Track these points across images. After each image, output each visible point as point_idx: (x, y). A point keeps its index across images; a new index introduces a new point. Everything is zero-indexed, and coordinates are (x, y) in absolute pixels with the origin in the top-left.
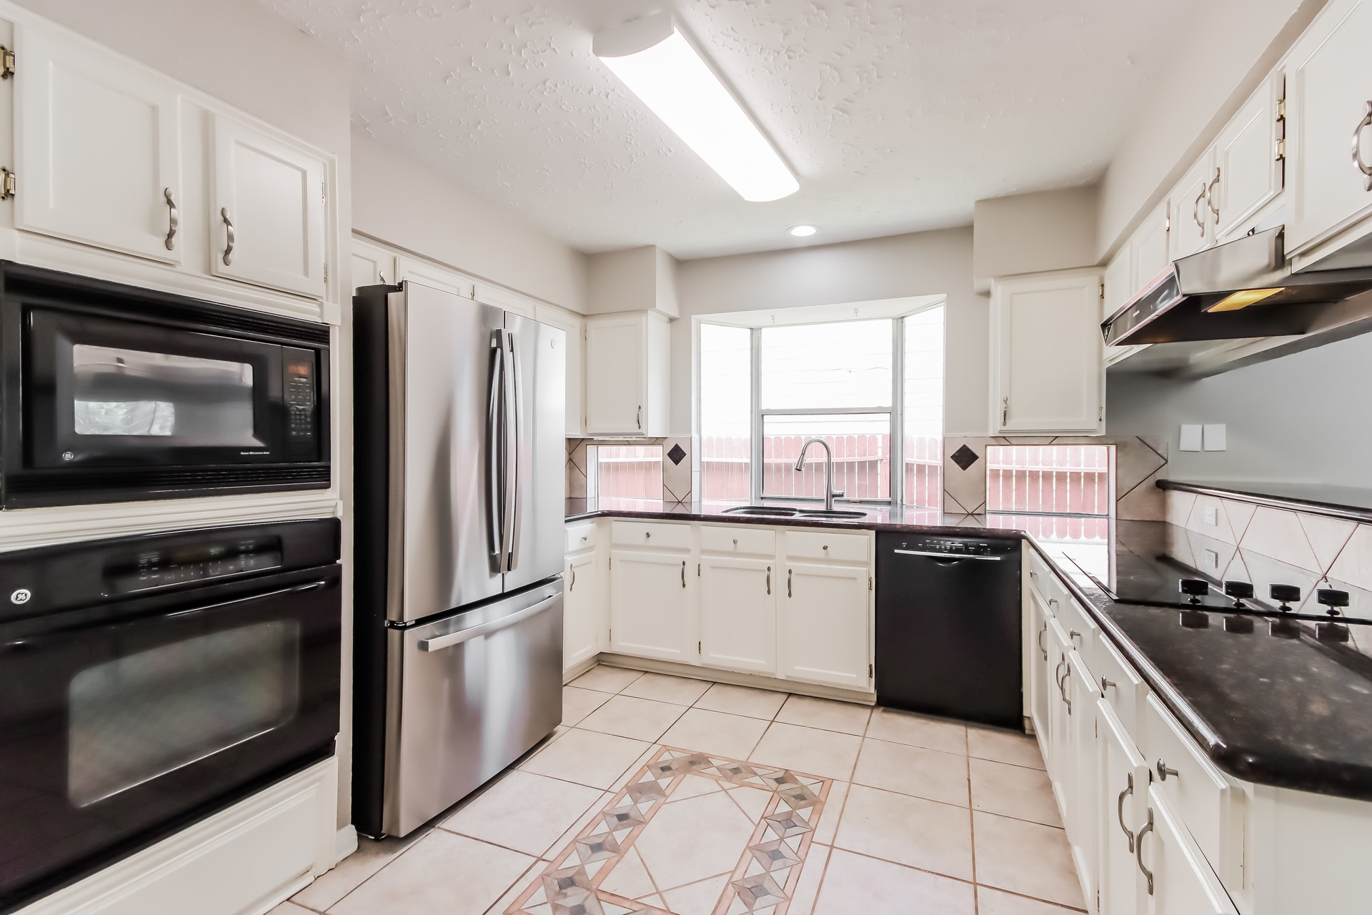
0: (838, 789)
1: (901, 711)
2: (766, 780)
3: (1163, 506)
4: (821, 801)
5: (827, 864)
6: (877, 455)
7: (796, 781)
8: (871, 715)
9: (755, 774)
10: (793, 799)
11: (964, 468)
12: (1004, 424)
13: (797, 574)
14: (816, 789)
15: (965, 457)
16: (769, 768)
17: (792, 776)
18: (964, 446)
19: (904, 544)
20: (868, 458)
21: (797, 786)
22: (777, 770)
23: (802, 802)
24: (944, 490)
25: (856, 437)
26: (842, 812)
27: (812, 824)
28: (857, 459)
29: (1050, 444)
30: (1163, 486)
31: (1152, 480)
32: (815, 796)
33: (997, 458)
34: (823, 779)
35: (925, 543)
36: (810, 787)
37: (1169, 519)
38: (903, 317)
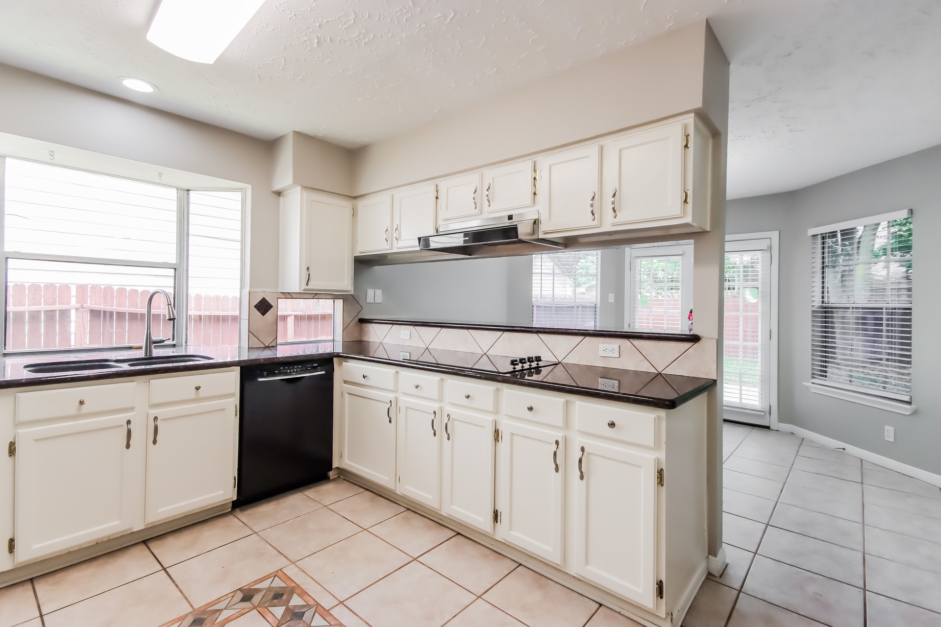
0: (291, 571)
1: (252, 505)
2: (235, 607)
3: (361, 332)
4: (294, 587)
5: (354, 613)
6: (70, 304)
7: (258, 591)
8: (238, 518)
9: (220, 611)
10: (276, 601)
11: (263, 314)
12: (307, 284)
13: (163, 420)
14: (278, 583)
15: (264, 307)
16: (222, 599)
17: (249, 590)
18: (264, 298)
19: (265, 373)
20: (57, 307)
21: (264, 591)
22: (232, 595)
23: (284, 597)
24: (249, 331)
25: (42, 285)
26: (316, 581)
27: (312, 602)
28: (43, 307)
29: (313, 298)
30: (362, 321)
31: (357, 319)
32: (285, 587)
33: (284, 307)
34: (275, 574)
35: (279, 370)
36: (273, 585)
37: (365, 339)
38: (188, 190)
